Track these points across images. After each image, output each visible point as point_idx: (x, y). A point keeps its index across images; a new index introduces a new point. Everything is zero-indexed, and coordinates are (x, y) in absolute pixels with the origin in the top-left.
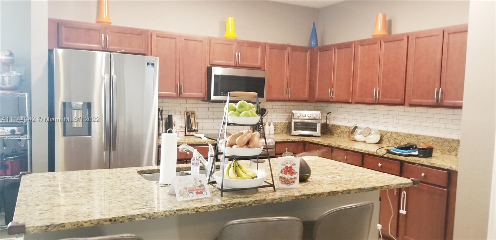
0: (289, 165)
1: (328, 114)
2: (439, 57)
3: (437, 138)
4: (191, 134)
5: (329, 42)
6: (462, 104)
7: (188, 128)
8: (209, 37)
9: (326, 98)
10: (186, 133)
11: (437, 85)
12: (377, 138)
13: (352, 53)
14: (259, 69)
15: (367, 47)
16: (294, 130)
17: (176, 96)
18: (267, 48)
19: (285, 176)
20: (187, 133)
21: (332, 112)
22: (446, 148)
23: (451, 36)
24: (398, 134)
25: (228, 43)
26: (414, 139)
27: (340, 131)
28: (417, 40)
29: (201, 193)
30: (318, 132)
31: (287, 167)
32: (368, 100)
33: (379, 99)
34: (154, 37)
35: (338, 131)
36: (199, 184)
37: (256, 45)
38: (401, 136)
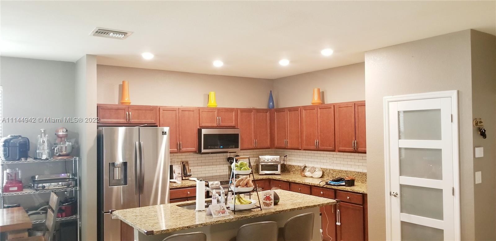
0: (268, 196)
1: (285, 157)
2: (353, 120)
3: (358, 172)
4: (187, 178)
5: (282, 105)
6: (366, 150)
7: (184, 174)
8: (198, 107)
9: (283, 146)
10: (182, 178)
11: (354, 138)
12: (320, 174)
13: (299, 115)
14: (233, 127)
15: (308, 111)
16: (261, 171)
17: (177, 151)
18: (239, 112)
19: (266, 202)
20: (184, 178)
21: (288, 155)
22: (364, 179)
23: (359, 107)
24: (334, 170)
25: (211, 110)
26: (344, 174)
27: (294, 170)
28: (339, 108)
29: (224, 213)
30: (279, 172)
31: (267, 196)
32: (312, 147)
33: (319, 147)
34: (161, 111)
35: (293, 169)
36: (222, 208)
37: (231, 110)
38: (336, 172)
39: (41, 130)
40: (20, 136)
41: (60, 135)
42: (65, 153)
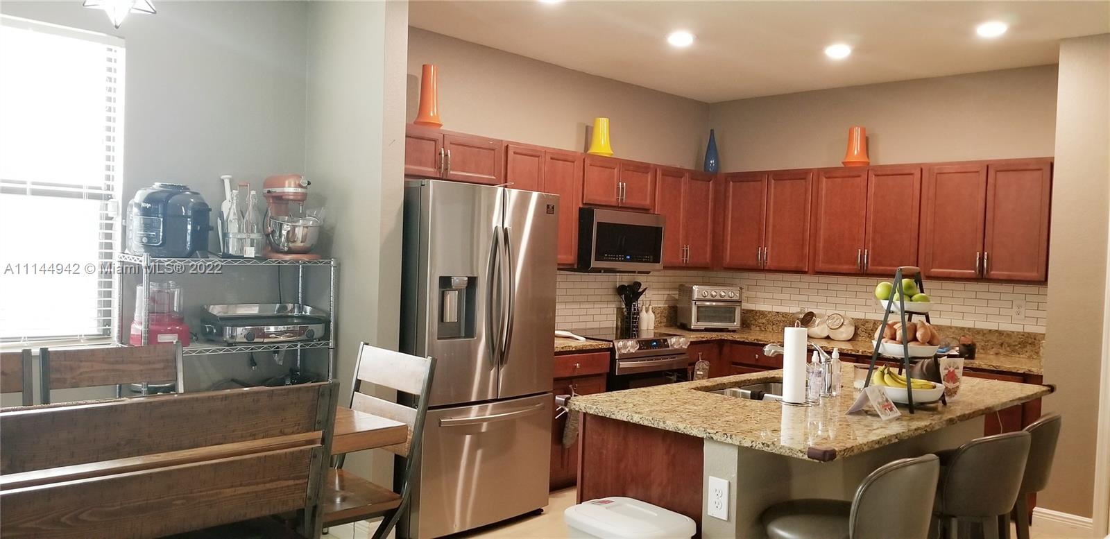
0: (952, 369)
2: (980, 205)
8: (582, 154)
11: (980, 247)
13: (806, 190)
15: (839, 180)
16: (697, 321)
18: (659, 174)
19: (947, 384)
23: (1000, 175)
27: (764, 321)
29: (892, 409)
30: (737, 324)
31: (949, 371)
33: (867, 267)
34: (510, 153)
35: (760, 321)
36: (885, 398)
37: (644, 168)
39: (222, 177)
40: (186, 189)
41: (288, 194)
42: (302, 244)
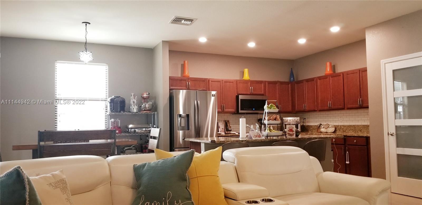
0: (291, 128)
1: (304, 119)
2: (358, 83)
3: (364, 125)
4: (228, 132)
5: (301, 79)
6: (368, 105)
7: (226, 129)
8: (236, 80)
9: (302, 109)
10: (225, 132)
11: (359, 97)
12: (333, 130)
13: (315, 84)
14: (263, 95)
15: (322, 80)
17: (221, 111)
18: (267, 84)
19: (290, 133)
20: (226, 132)
21: (306, 118)
23: (363, 73)
24: (344, 126)
25: (246, 82)
26: (353, 127)
27: (312, 129)
28: (347, 75)
32: (326, 108)
33: (331, 107)
34: (210, 82)
35: (311, 129)
36: (259, 134)
37: (261, 82)
38: (346, 127)
39: (132, 94)
40: (120, 97)
41: (145, 97)
42: (148, 109)
